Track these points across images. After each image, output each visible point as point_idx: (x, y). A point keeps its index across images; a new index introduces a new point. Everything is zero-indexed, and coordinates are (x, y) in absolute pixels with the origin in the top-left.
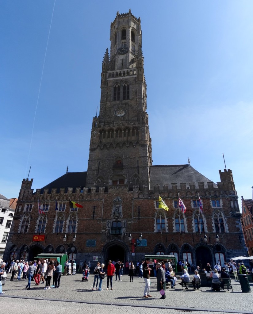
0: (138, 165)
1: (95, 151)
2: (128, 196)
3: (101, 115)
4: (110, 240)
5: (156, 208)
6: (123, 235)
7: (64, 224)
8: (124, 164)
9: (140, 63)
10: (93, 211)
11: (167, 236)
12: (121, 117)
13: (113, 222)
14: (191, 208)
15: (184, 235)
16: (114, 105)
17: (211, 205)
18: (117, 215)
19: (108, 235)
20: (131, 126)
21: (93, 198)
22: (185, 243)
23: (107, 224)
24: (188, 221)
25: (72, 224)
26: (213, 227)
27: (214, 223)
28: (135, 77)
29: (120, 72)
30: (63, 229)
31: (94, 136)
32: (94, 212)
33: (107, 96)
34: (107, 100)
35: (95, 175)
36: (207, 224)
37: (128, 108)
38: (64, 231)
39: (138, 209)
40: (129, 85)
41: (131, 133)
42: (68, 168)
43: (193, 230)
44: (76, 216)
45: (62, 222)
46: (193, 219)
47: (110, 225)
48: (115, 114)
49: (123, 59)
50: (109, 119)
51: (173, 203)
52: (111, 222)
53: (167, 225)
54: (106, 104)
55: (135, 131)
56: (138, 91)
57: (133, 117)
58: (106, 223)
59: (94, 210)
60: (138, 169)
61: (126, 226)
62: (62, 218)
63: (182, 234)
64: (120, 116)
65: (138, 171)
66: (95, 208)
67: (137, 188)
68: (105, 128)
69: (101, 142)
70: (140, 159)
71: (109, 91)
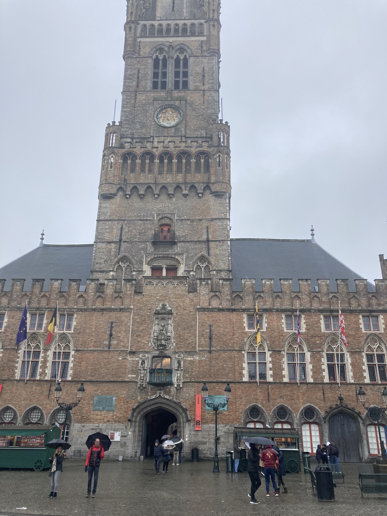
0: (208, 237)
1: (112, 200)
2: (187, 301)
3: (125, 120)
4: (148, 395)
5: (247, 330)
6: (176, 386)
7: (41, 359)
8: (177, 233)
9: (214, 10)
10: (109, 332)
11: (270, 389)
12: (171, 127)
13: (154, 357)
14: (320, 331)
15: (305, 387)
16: (155, 99)
17: (362, 326)
18: (163, 342)
19: (141, 385)
20: (194, 150)
21: (108, 305)
22: (307, 405)
23: (140, 362)
24: (314, 358)
25: (61, 360)
26: (365, 371)
27: (366, 363)
28: (202, 41)
29: (169, 25)
30: (39, 370)
31: (110, 168)
32: (111, 335)
33: (138, 78)
34: (138, 87)
35: (112, 253)
36: (351, 364)
37: (186, 110)
38: (41, 375)
39: (208, 330)
40: (188, 57)
41: (193, 166)
42: (43, 235)
43: (323, 377)
44: (69, 343)
45: (37, 354)
46: (324, 354)
47: (148, 365)
48: (155, 119)
50: (144, 131)
51: (283, 321)
52: (148, 357)
53: (269, 365)
54: (136, 95)
55: (202, 161)
56: (208, 72)
57: (195, 130)
58: (137, 359)
59: (111, 331)
60: (208, 245)
61: (182, 366)
62: (38, 346)
63: (302, 385)
64: (168, 125)
65: (208, 249)
66: (113, 325)
67: (205, 284)
68: (135, 150)
69: (125, 180)
70: (212, 223)
71: (142, 67)
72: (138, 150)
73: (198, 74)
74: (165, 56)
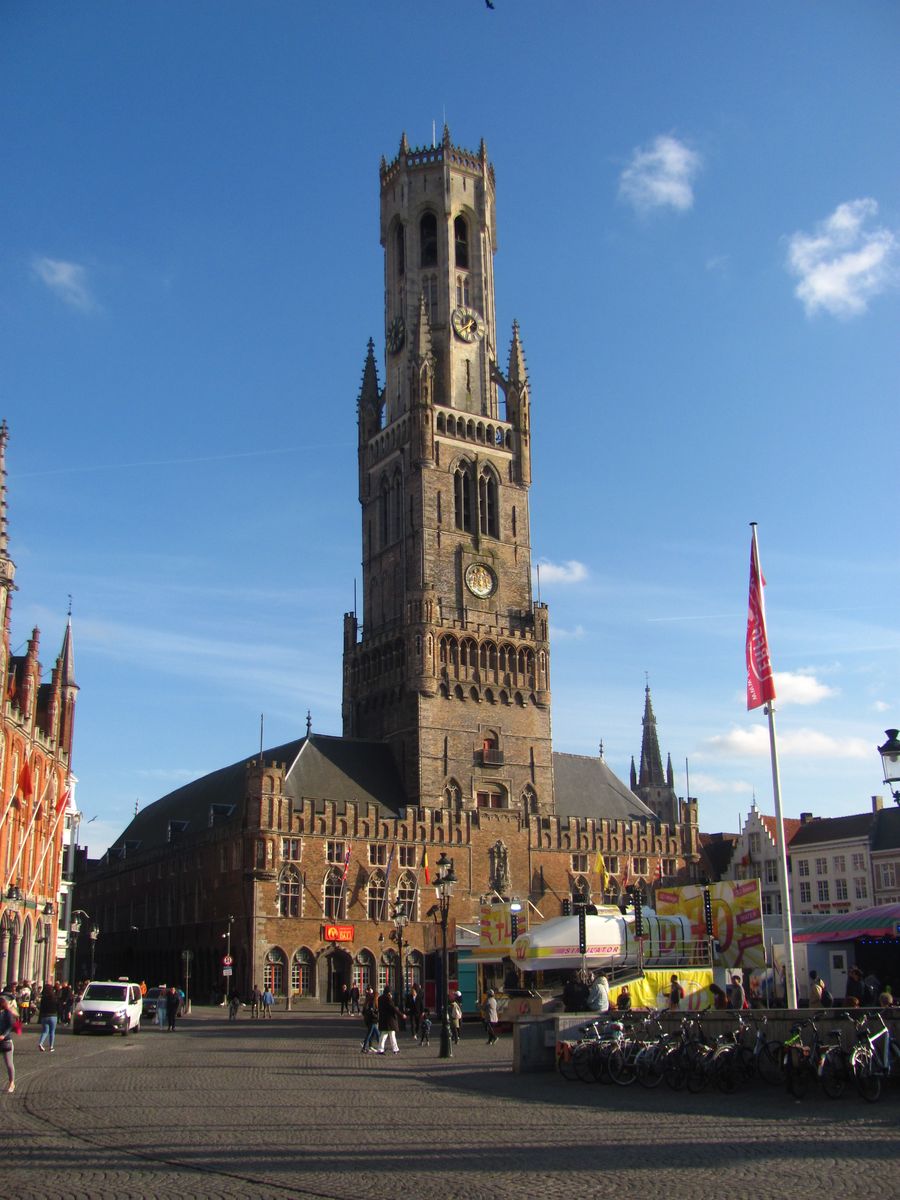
0: (532, 760)
1: (432, 700)
5: (573, 872)
7: (389, 898)
8: (503, 753)
12: (484, 598)
14: (631, 874)
16: (465, 550)
25: (407, 900)
28: (511, 461)
29: (470, 421)
33: (439, 506)
34: (440, 521)
37: (499, 573)
39: (540, 871)
40: (493, 482)
41: (516, 664)
42: (309, 718)
44: (413, 880)
48: (467, 582)
49: (468, 361)
52: (489, 899)
54: (439, 536)
55: (526, 659)
56: (519, 516)
58: (479, 900)
60: (533, 772)
65: (534, 776)
67: (536, 820)
68: (454, 631)
70: (537, 743)
71: (444, 489)
72: (459, 634)
73: (509, 515)
74: (466, 473)
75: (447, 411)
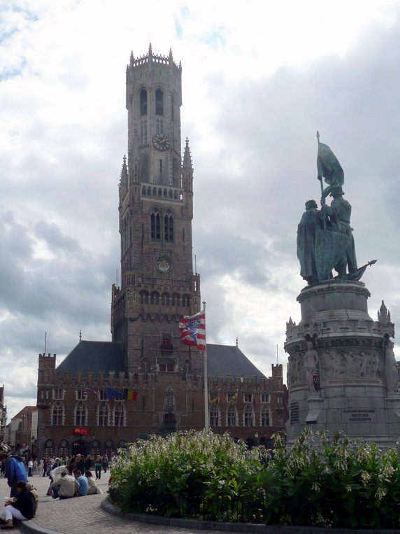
1: (136, 322)
2: (181, 386)
5: (210, 401)
6: (177, 428)
8: (173, 346)
12: (165, 272)
13: (166, 415)
14: (243, 402)
15: (235, 429)
17: (261, 400)
18: (171, 407)
19: (161, 428)
20: (181, 293)
21: (141, 386)
23: (160, 417)
24: (239, 415)
25: (119, 416)
26: (260, 421)
27: (261, 417)
28: (182, 207)
29: (160, 189)
31: (133, 300)
33: (143, 231)
34: (143, 238)
35: (139, 356)
36: (255, 418)
37: (174, 260)
38: (110, 424)
39: (192, 401)
40: (173, 217)
41: (181, 303)
43: (243, 424)
44: (123, 407)
46: (244, 413)
47: (163, 418)
48: (156, 265)
49: (161, 160)
50: (149, 273)
51: (227, 397)
52: (163, 415)
55: (186, 300)
56: (186, 232)
57: (180, 276)
58: (158, 415)
60: (190, 353)
61: (180, 419)
62: (107, 409)
67: (190, 377)
68: (147, 289)
69: (143, 309)
71: (145, 222)
73: (180, 233)
74: (158, 214)
75: (147, 185)
